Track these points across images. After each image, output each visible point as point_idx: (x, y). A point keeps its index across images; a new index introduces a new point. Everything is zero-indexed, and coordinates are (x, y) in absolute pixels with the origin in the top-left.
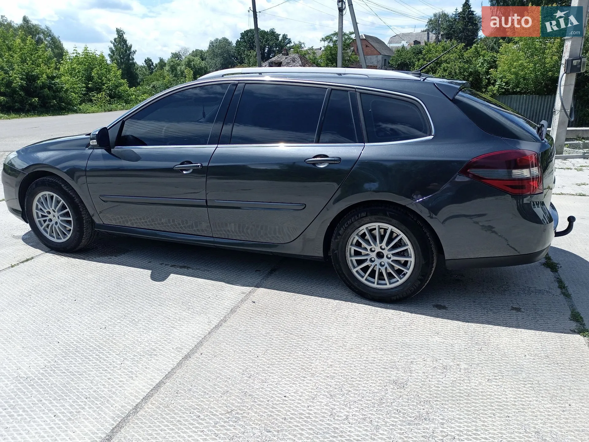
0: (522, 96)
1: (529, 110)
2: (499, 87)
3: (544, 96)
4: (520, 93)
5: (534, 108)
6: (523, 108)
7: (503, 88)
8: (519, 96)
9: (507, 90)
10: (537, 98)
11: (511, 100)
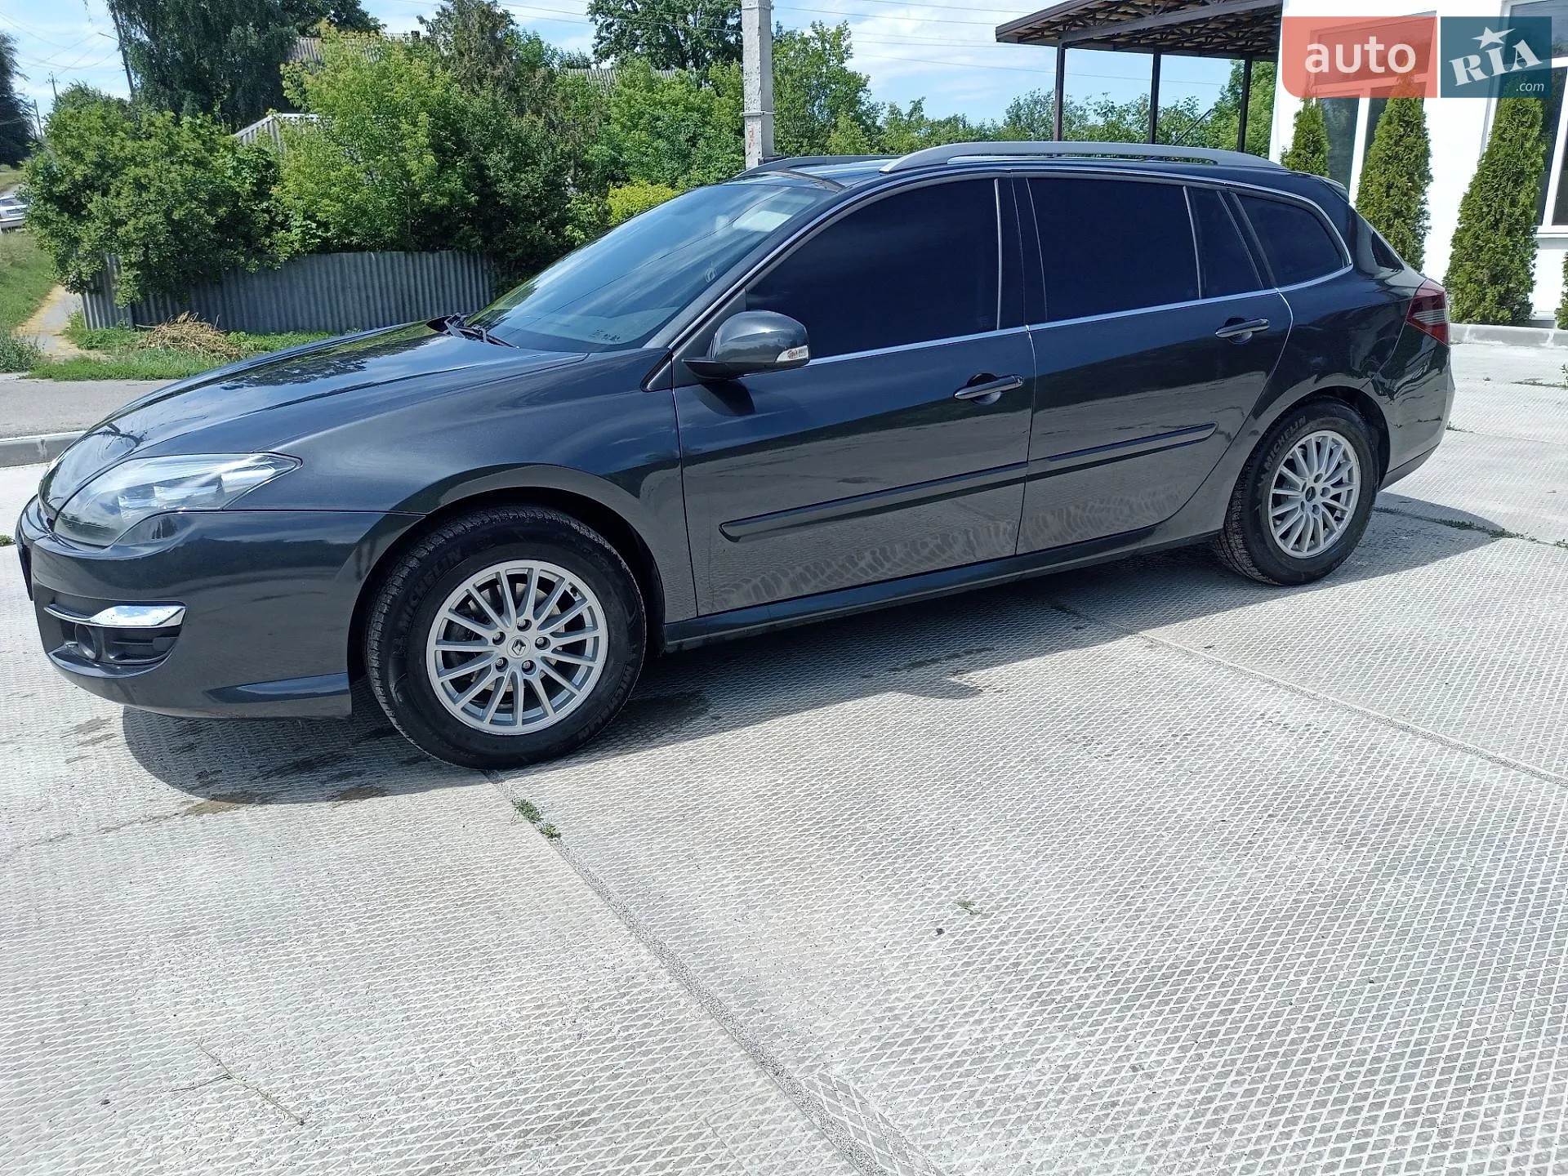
0: (366, 254)
1: (391, 288)
2: (302, 232)
3: (416, 253)
4: (359, 248)
5: (402, 284)
6: (377, 285)
7: (314, 236)
8: (358, 255)
9: (326, 241)
10: (403, 259)
11: (342, 266)
